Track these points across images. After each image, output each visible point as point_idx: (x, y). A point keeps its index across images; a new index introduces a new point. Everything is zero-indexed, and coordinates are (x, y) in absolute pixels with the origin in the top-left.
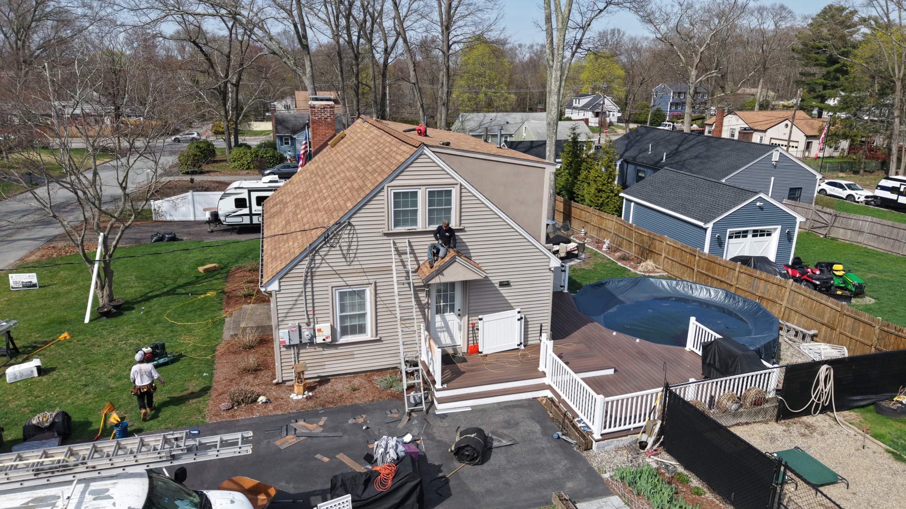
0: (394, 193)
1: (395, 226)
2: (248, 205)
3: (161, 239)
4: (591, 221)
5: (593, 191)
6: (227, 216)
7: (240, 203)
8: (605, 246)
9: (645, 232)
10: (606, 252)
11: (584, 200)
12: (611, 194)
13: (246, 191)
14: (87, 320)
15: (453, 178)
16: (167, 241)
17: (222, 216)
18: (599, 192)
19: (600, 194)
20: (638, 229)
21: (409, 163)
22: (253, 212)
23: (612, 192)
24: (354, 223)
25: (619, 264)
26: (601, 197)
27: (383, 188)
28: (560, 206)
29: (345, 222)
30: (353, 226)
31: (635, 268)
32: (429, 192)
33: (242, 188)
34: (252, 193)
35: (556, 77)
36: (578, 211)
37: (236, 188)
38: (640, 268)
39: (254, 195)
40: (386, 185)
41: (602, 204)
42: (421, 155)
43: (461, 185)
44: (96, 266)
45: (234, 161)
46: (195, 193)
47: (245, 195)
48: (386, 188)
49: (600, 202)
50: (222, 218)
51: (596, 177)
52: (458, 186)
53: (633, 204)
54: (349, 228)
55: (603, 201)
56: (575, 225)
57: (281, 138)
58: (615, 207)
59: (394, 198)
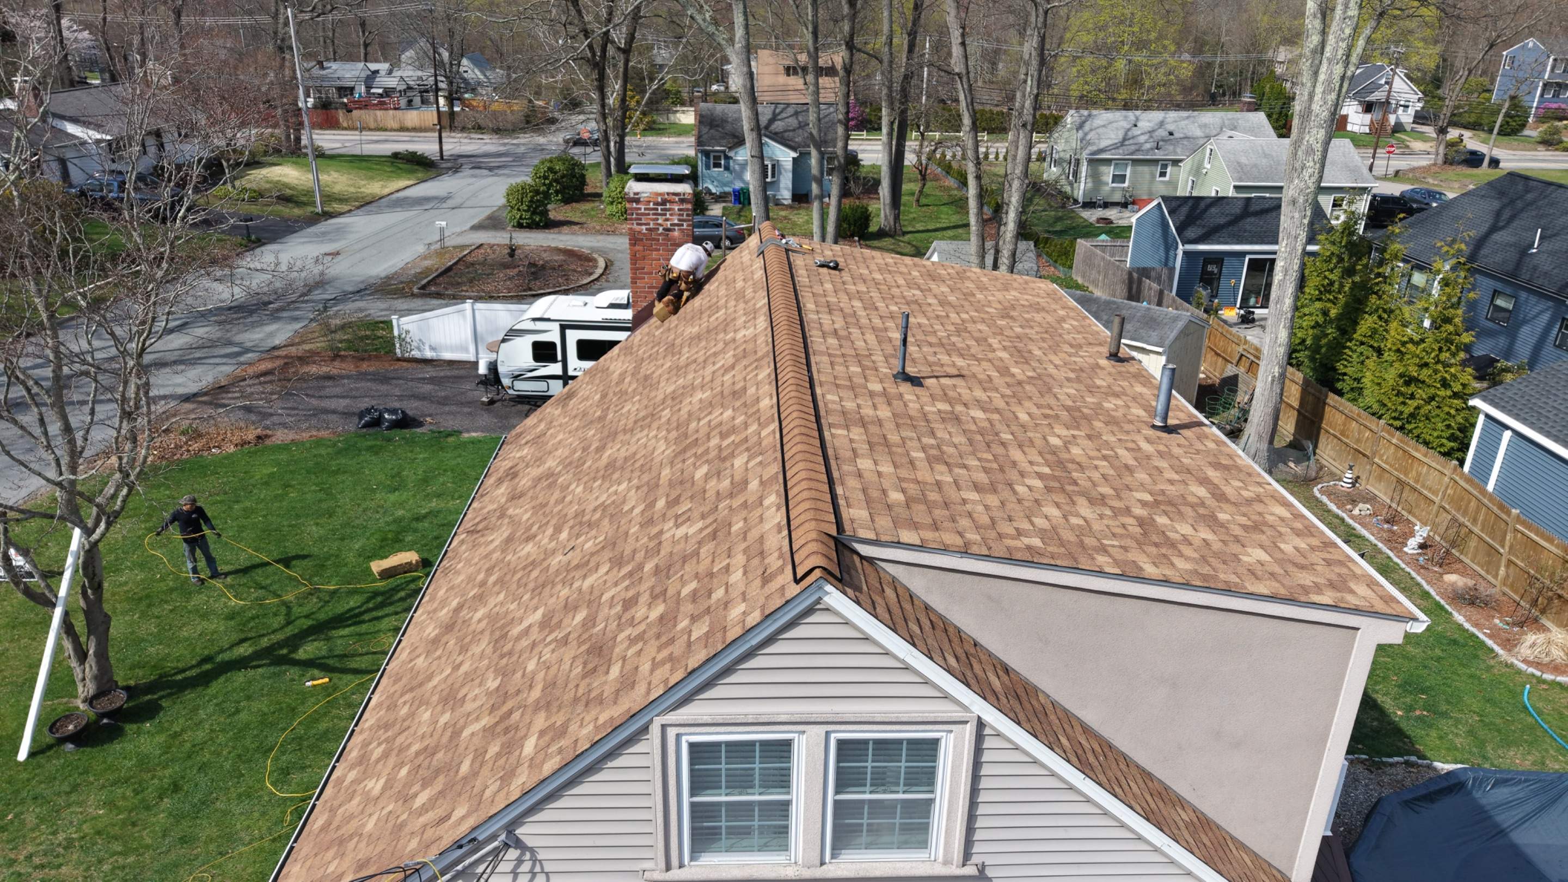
0: (692, 746)
1: (696, 851)
2: (559, 357)
3: (376, 422)
4: (1374, 454)
5: (1391, 375)
6: (516, 377)
7: (544, 352)
8: (1412, 545)
9: (1550, 540)
10: (1413, 561)
11: (1360, 390)
12: (1442, 393)
13: (556, 327)
14: (22, 755)
15: (946, 697)
16: (388, 428)
17: (506, 376)
18: (1407, 383)
19: (1412, 388)
20: (1529, 527)
21: (754, 642)
22: (571, 373)
23: (1445, 384)
24: (529, 842)
25: (1459, 618)
26: (1412, 397)
27: (645, 729)
28: (1294, 395)
29: (493, 837)
30: (532, 850)
31: (1510, 644)
32: (841, 743)
33: (548, 320)
34: (569, 333)
35: (1329, 81)
36: (1340, 419)
37: (534, 320)
38: (1524, 650)
39: (573, 336)
40: (658, 722)
41: (1412, 416)
42: (810, 611)
43: (981, 724)
44: (58, 612)
45: (612, 203)
46: (479, 305)
47: (553, 336)
48: (655, 730)
49: (1407, 410)
50: (506, 382)
51: (1404, 344)
52: (969, 731)
53: (1507, 435)
54: (513, 854)
55: (1418, 408)
56: (1327, 452)
57: (707, 154)
58: (1449, 426)
59: (692, 762)
